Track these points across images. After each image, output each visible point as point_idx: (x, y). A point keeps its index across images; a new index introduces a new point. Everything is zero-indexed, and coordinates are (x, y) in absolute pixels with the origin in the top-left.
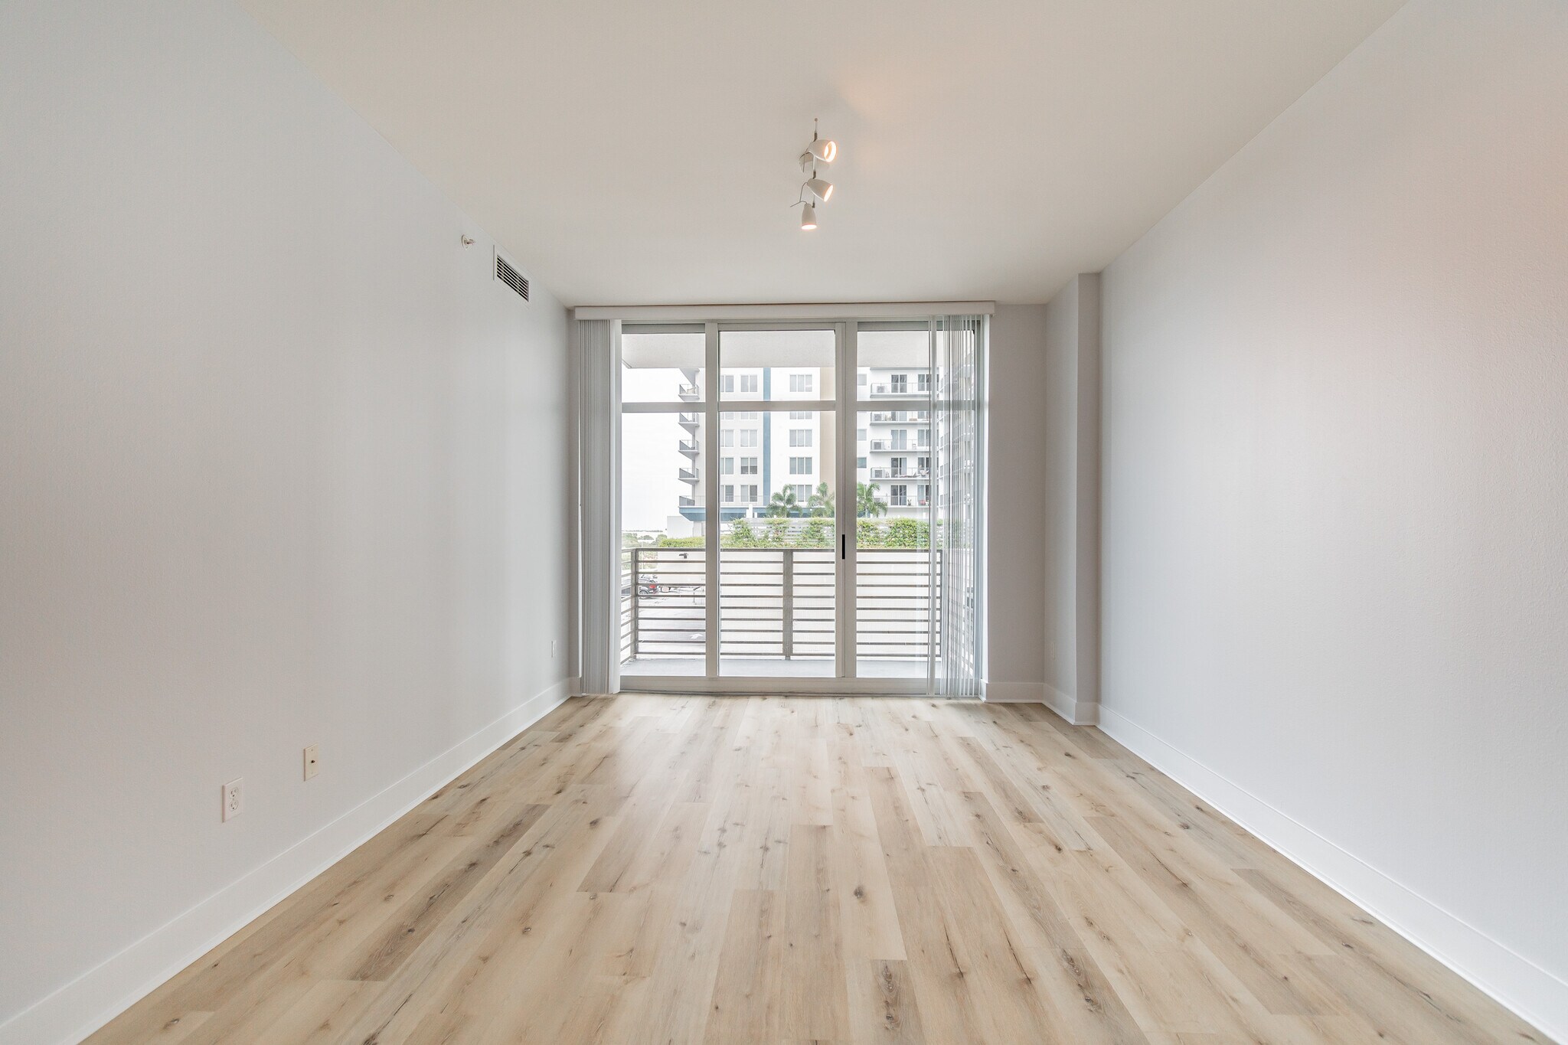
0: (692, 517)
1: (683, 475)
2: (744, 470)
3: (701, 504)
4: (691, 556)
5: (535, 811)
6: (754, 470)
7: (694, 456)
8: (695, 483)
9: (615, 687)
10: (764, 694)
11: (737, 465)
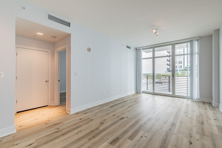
0: (169, 71)
1: (168, 64)
2: (179, 63)
3: (171, 69)
4: (167, 77)
5: (127, 101)
6: (181, 63)
7: (169, 61)
8: (170, 66)
9: (142, 92)
10: (161, 95)
11: (178, 62)
